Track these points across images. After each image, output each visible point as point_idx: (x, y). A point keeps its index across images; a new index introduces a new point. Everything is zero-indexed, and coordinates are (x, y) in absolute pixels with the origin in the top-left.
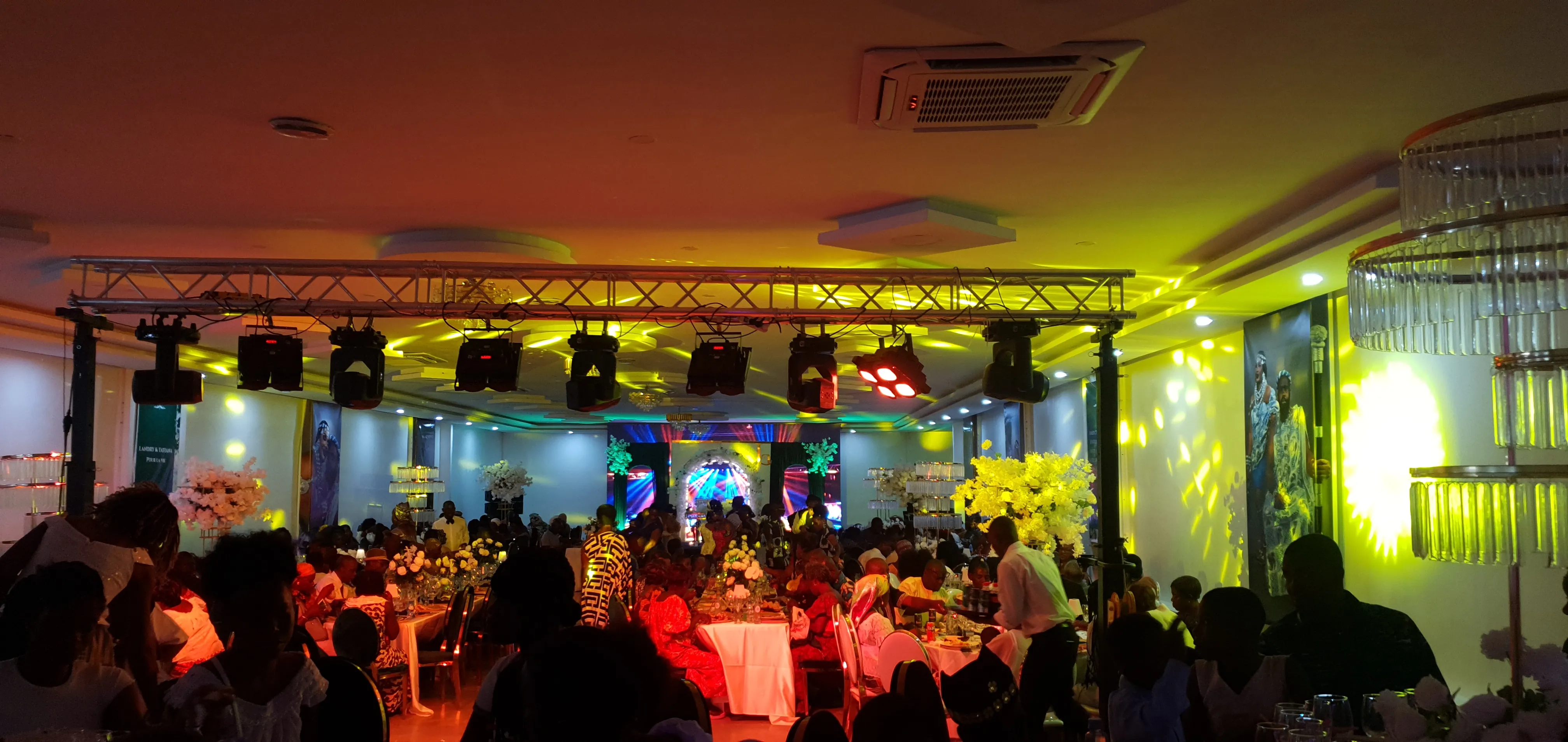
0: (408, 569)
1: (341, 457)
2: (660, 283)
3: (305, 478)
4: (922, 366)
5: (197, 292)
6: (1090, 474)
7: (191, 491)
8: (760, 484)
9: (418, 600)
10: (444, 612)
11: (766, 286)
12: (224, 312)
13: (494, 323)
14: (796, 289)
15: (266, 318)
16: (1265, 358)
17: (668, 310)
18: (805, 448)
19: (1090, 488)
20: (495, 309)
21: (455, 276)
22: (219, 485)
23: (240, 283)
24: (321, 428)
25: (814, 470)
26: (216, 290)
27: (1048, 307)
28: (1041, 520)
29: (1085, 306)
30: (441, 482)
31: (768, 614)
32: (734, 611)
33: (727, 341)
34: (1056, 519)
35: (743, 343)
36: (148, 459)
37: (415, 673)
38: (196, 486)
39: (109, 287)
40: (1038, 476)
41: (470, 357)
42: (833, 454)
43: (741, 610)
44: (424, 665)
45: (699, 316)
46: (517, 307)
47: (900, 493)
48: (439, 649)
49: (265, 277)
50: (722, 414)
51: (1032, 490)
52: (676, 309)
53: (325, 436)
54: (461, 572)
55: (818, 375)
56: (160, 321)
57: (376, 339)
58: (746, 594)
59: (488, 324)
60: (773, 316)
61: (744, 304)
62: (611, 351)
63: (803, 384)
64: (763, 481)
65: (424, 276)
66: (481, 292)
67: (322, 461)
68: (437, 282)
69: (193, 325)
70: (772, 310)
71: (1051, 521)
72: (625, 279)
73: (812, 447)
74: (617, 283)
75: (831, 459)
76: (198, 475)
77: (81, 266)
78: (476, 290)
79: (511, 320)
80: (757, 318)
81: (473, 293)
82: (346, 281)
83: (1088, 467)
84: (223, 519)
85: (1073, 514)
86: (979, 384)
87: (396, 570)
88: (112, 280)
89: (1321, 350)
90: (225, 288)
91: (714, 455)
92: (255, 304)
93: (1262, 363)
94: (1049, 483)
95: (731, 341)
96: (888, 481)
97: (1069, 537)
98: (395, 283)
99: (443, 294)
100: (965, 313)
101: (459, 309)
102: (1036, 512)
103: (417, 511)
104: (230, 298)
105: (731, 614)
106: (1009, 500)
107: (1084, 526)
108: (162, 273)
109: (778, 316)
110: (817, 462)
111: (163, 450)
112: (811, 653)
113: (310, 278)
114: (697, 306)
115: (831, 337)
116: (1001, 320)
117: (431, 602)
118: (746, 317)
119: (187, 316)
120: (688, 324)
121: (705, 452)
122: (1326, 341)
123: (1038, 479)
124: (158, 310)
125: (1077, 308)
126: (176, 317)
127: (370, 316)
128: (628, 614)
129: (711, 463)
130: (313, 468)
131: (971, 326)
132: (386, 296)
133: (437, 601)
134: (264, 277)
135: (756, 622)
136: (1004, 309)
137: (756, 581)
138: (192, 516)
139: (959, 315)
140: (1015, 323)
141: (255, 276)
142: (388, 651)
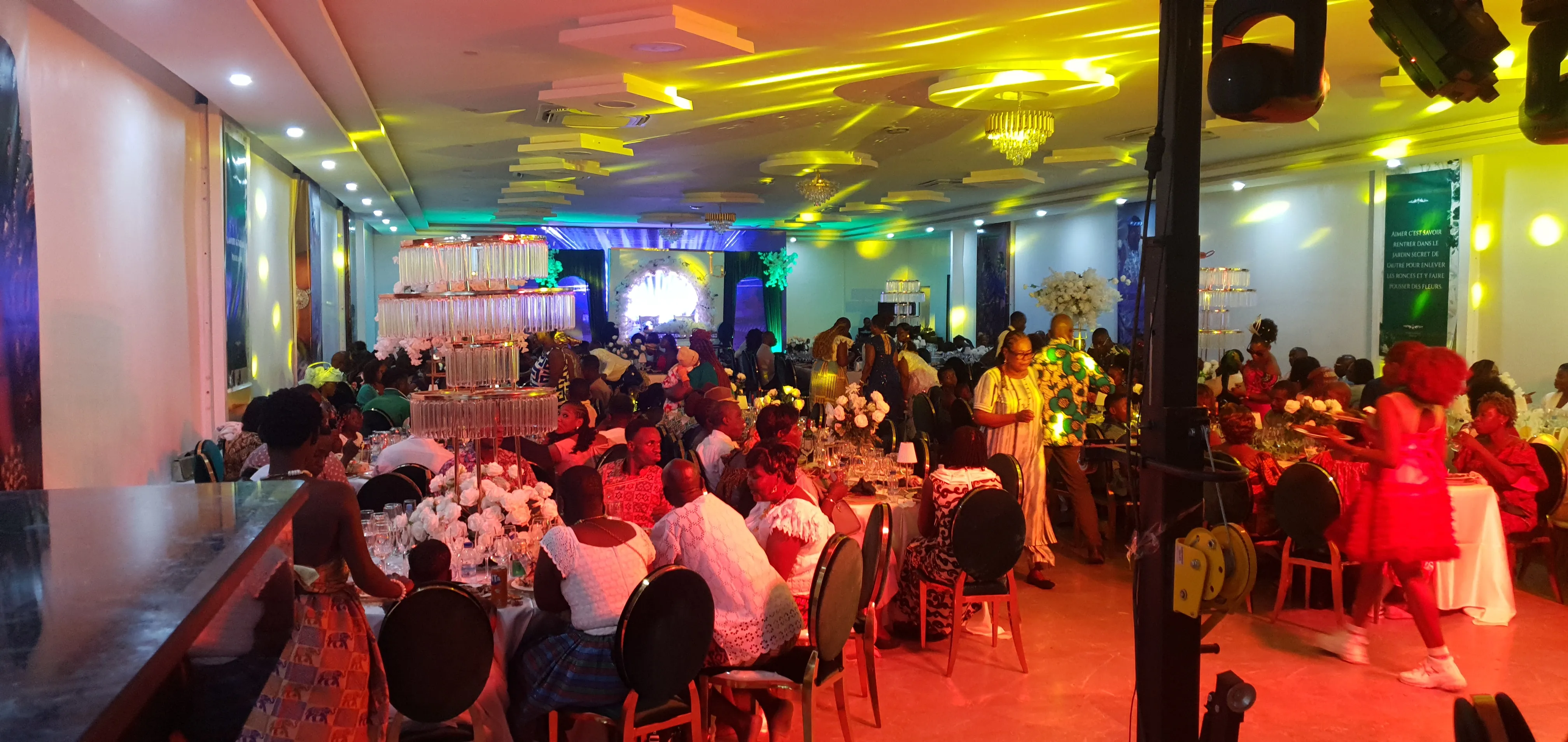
8: (713, 299)
18: (761, 258)
24: (313, 220)
25: (772, 283)
53: (315, 231)
64: (716, 295)
73: (769, 257)
91: (661, 265)
110: (775, 274)
121: (650, 262)
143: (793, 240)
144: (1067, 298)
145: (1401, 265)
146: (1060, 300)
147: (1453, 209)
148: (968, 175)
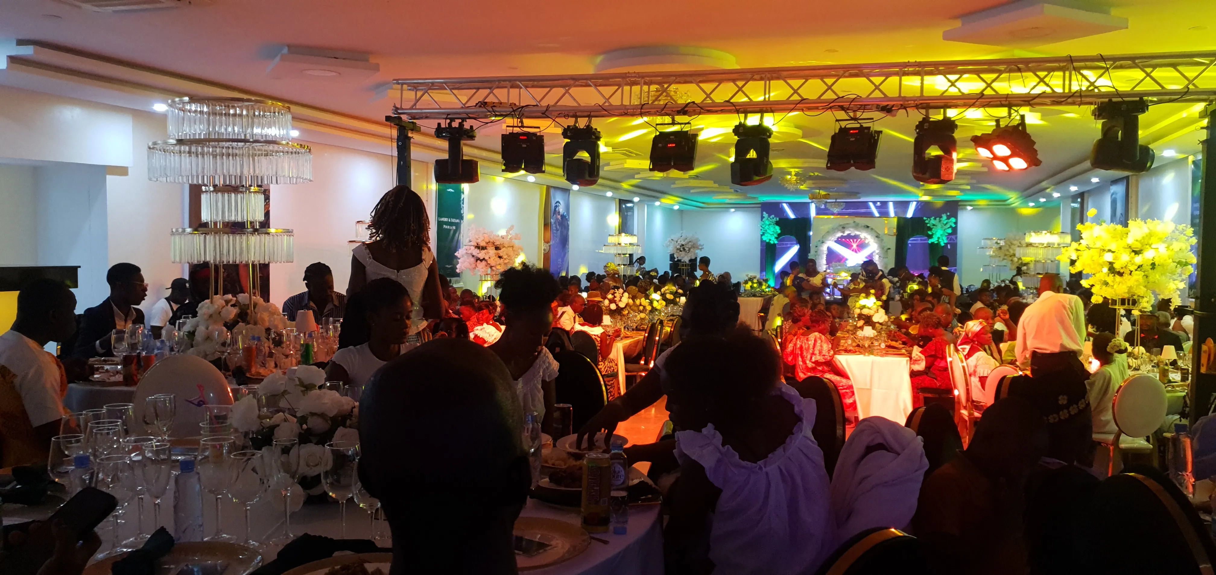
0: (617, 305)
1: (570, 227)
2: (806, 80)
3: (546, 242)
4: (1034, 143)
5: (473, 103)
6: (1191, 237)
7: (473, 248)
8: (887, 251)
9: (625, 328)
10: (642, 337)
11: (897, 78)
12: (491, 117)
13: (678, 118)
14: (922, 80)
15: (519, 120)
17: (813, 102)
18: (927, 222)
19: (1191, 250)
20: (678, 108)
21: (649, 84)
22: (490, 244)
23: (501, 95)
24: (556, 206)
25: (934, 240)
26: (485, 101)
27: (1158, 88)
28: (1141, 277)
29: (1194, 85)
30: (639, 245)
31: (891, 350)
32: (863, 346)
33: (861, 126)
34: (1155, 276)
35: (875, 127)
36: (444, 226)
37: (623, 378)
38: (476, 245)
39: (417, 101)
40: (1139, 239)
41: (660, 145)
42: (951, 227)
43: (869, 346)
44: (629, 374)
45: (839, 106)
46: (695, 105)
47: (1011, 258)
48: (639, 363)
49: (518, 90)
50: (855, 194)
51: (1133, 251)
52: (819, 101)
53: (559, 212)
54: (654, 310)
55: (939, 153)
56: (450, 124)
57: (594, 133)
58: (874, 333)
59: (673, 120)
60: (901, 103)
61: (877, 94)
62: (766, 137)
63: (926, 160)
64: (889, 249)
65: (627, 84)
66: (668, 95)
67: (557, 230)
68: (636, 89)
69: (471, 127)
70: (901, 98)
71: (1151, 279)
72: (778, 78)
73: (933, 221)
74: (772, 82)
75: (950, 231)
76: (477, 237)
77: (399, 86)
78: (664, 94)
79: (690, 116)
80: (888, 105)
81: (662, 96)
82: (573, 91)
83: (1190, 231)
84: (493, 268)
85: (1173, 273)
86: (1088, 164)
87: (609, 306)
88: (418, 97)
90: (491, 99)
91: (848, 228)
92: (511, 110)
94: (1150, 246)
95: (865, 125)
96: (1000, 248)
97: (1167, 293)
98: (607, 91)
99: (640, 98)
100: (1076, 94)
101: (651, 108)
102: (1136, 270)
103: (623, 266)
104: (494, 106)
105: (860, 348)
106: (1111, 260)
107: (1183, 283)
108: (451, 89)
109: (906, 103)
110: (937, 233)
111: (453, 220)
112: (926, 382)
113: (549, 89)
114: (837, 97)
115: (952, 119)
116: (1110, 100)
117: (633, 330)
118: (878, 105)
119: (467, 120)
120: (829, 113)
121: (841, 225)
123: (1140, 241)
124: (449, 116)
125: (1187, 87)
126: (460, 121)
127: (589, 117)
128: (777, 343)
129: (845, 234)
130: (552, 235)
131: (1081, 106)
132: (601, 101)
133: (637, 329)
134: (516, 91)
135: (882, 356)
136: (1114, 90)
137: (881, 324)
138: (474, 266)
139: (1070, 97)
140: (1124, 102)
141: (511, 90)
142: (604, 363)
143: (969, 208)
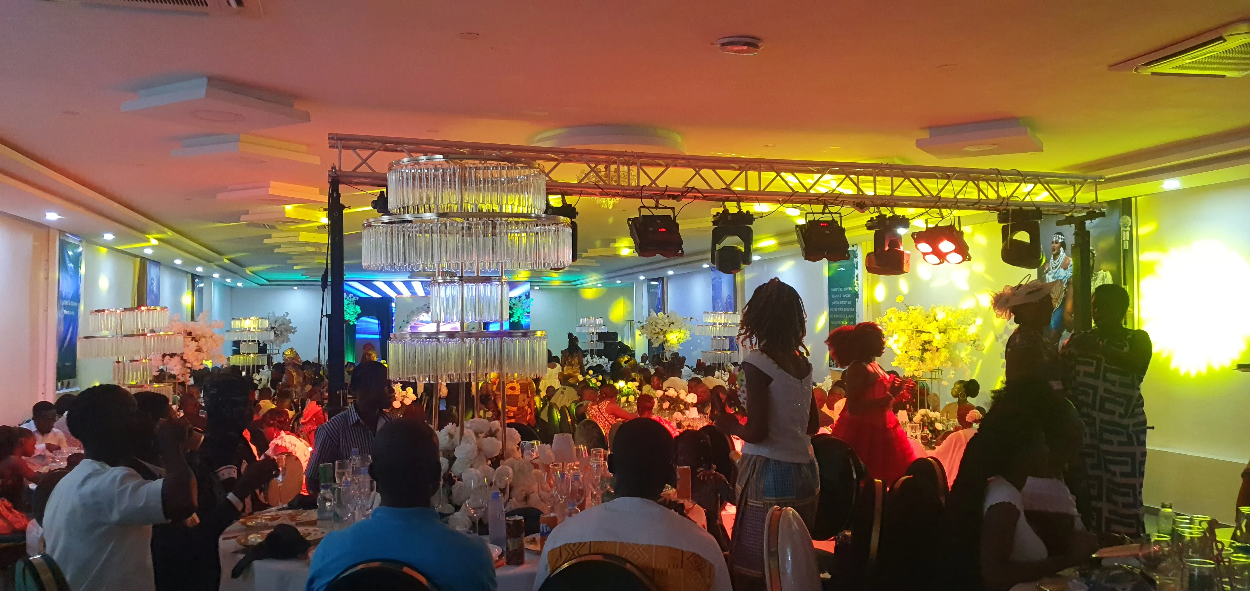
14: (892, 181)
16: (1062, 237)
24: (151, 284)
25: (515, 319)
33: (833, 219)
39: (363, 163)
41: (651, 229)
42: (529, 306)
53: (153, 291)
59: (657, 203)
70: (876, 196)
73: (513, 301)
75: (528, 310)
80: (861, 202)
88: (364, 158)
89: (1128, 233)
93: (1060, 241)
95: (836, 219)
100: (1004, 202)
103: (252, 355)
109: (879, 201)
110: (518, 312)
118: (854, 201)
122: (1131, 227)
139: (1000, 204)
144: (658, 330)
145: (836, 310)
146: (654, 332)
147: (856, 275)
148: (586, 251)
